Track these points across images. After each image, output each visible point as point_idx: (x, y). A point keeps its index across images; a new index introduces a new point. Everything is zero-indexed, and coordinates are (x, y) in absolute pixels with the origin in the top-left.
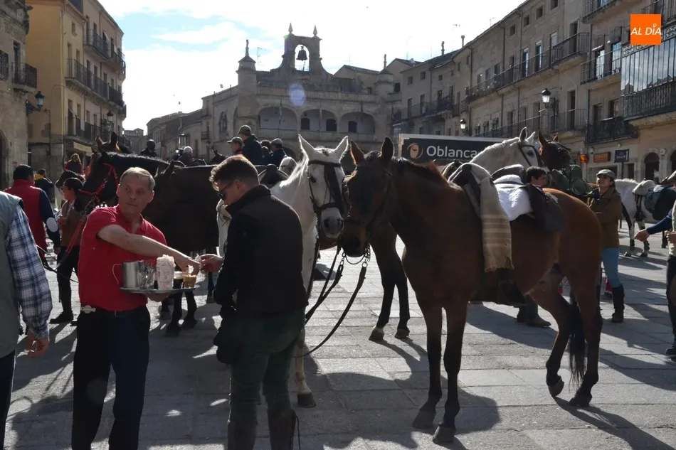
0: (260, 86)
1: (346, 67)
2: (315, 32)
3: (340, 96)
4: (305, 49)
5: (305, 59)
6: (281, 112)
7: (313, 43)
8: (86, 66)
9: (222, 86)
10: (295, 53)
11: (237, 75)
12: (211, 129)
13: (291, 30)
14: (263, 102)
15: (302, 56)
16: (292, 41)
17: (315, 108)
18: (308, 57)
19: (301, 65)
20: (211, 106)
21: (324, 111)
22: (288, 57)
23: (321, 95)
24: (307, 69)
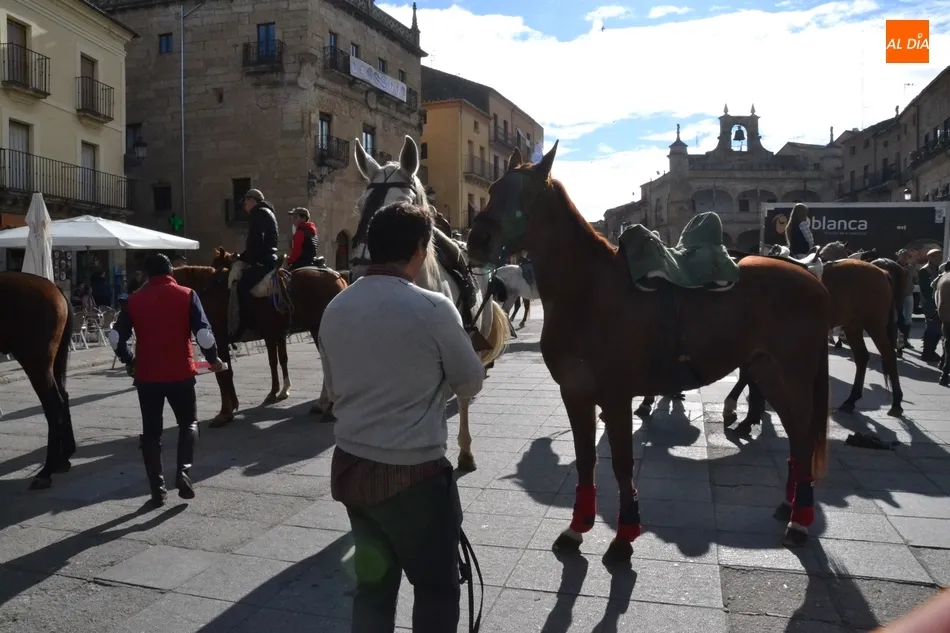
0: (692, 169)
1: (790, 145)
2: (753, 110)
3: (781, 174)
4: (743, 128)
5: (743, 139)
6: (715, 195)
7: (751, 123)
8: (492, 162)
9: (658, 173)
10: (731, 134)
11: (668, 160)
12: (648, 215)
13: (726, 110)
14: (696, 185)
15: (739, 136)
16: (727, 122)
17: (753, 188)
18: (746, 137)
19: (738, 146)
20: (648, 193)
21: (761, 191)
22: (724, 138)
23: (759, 175)
24: (745, 149)
